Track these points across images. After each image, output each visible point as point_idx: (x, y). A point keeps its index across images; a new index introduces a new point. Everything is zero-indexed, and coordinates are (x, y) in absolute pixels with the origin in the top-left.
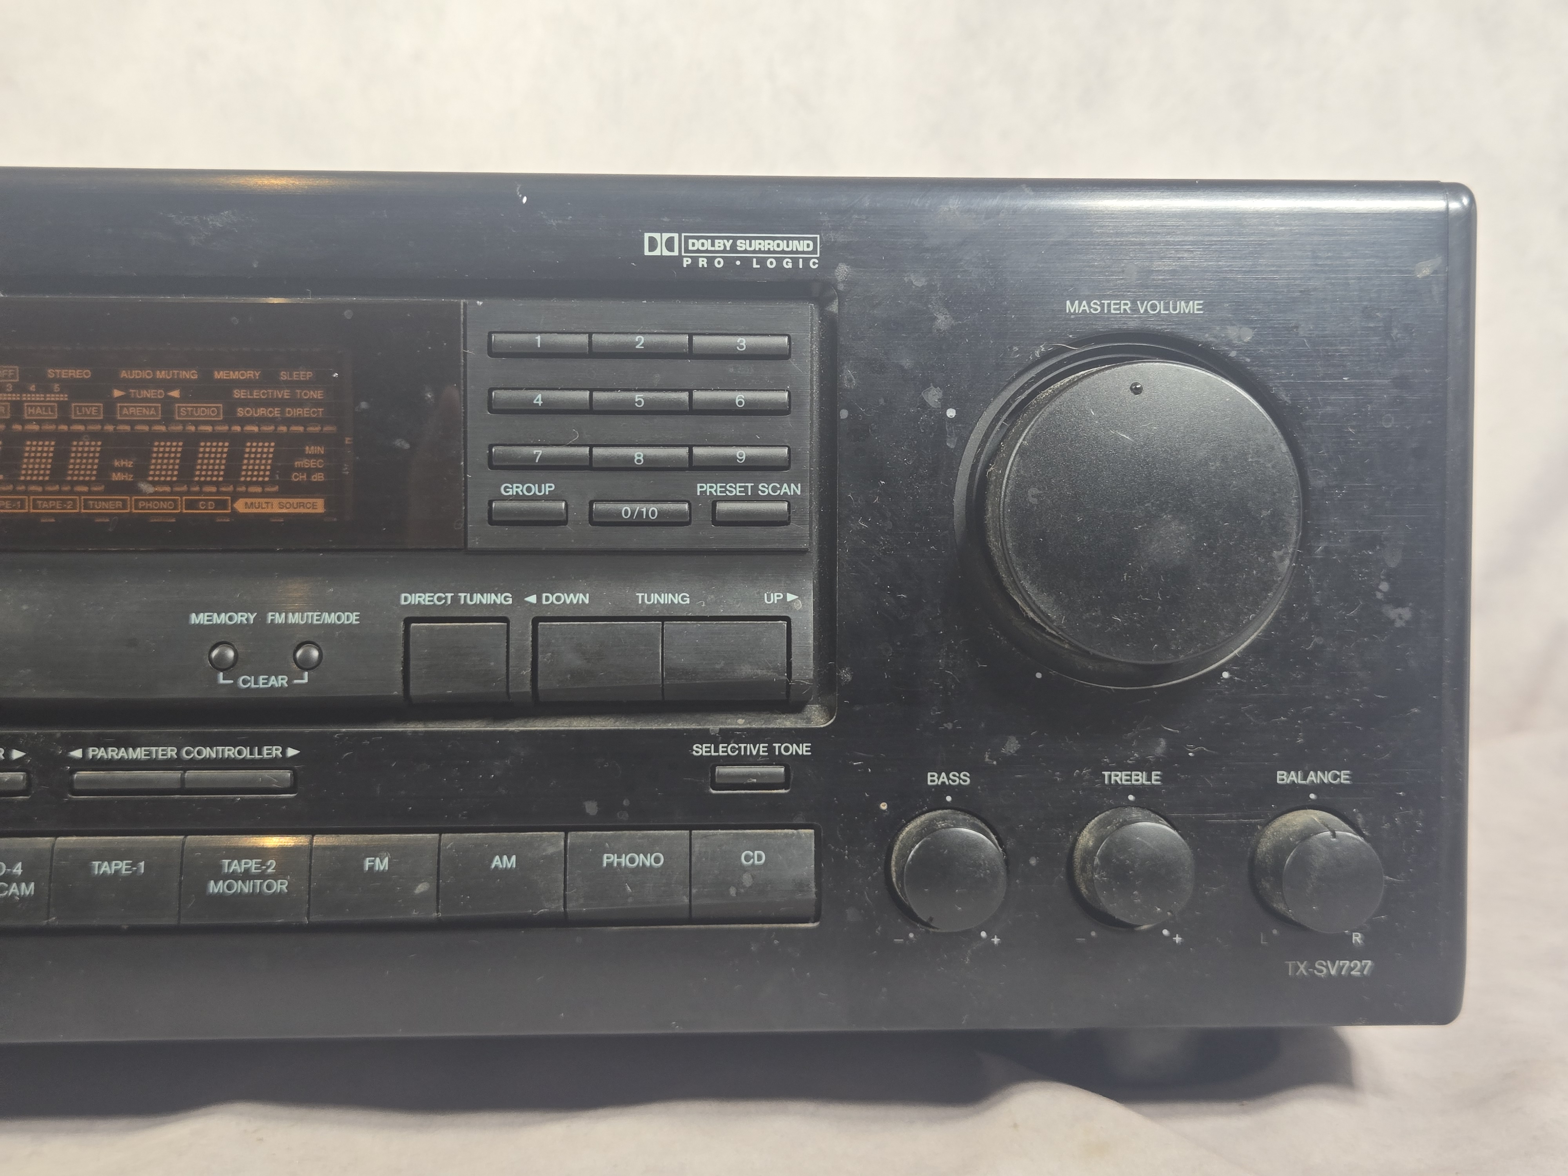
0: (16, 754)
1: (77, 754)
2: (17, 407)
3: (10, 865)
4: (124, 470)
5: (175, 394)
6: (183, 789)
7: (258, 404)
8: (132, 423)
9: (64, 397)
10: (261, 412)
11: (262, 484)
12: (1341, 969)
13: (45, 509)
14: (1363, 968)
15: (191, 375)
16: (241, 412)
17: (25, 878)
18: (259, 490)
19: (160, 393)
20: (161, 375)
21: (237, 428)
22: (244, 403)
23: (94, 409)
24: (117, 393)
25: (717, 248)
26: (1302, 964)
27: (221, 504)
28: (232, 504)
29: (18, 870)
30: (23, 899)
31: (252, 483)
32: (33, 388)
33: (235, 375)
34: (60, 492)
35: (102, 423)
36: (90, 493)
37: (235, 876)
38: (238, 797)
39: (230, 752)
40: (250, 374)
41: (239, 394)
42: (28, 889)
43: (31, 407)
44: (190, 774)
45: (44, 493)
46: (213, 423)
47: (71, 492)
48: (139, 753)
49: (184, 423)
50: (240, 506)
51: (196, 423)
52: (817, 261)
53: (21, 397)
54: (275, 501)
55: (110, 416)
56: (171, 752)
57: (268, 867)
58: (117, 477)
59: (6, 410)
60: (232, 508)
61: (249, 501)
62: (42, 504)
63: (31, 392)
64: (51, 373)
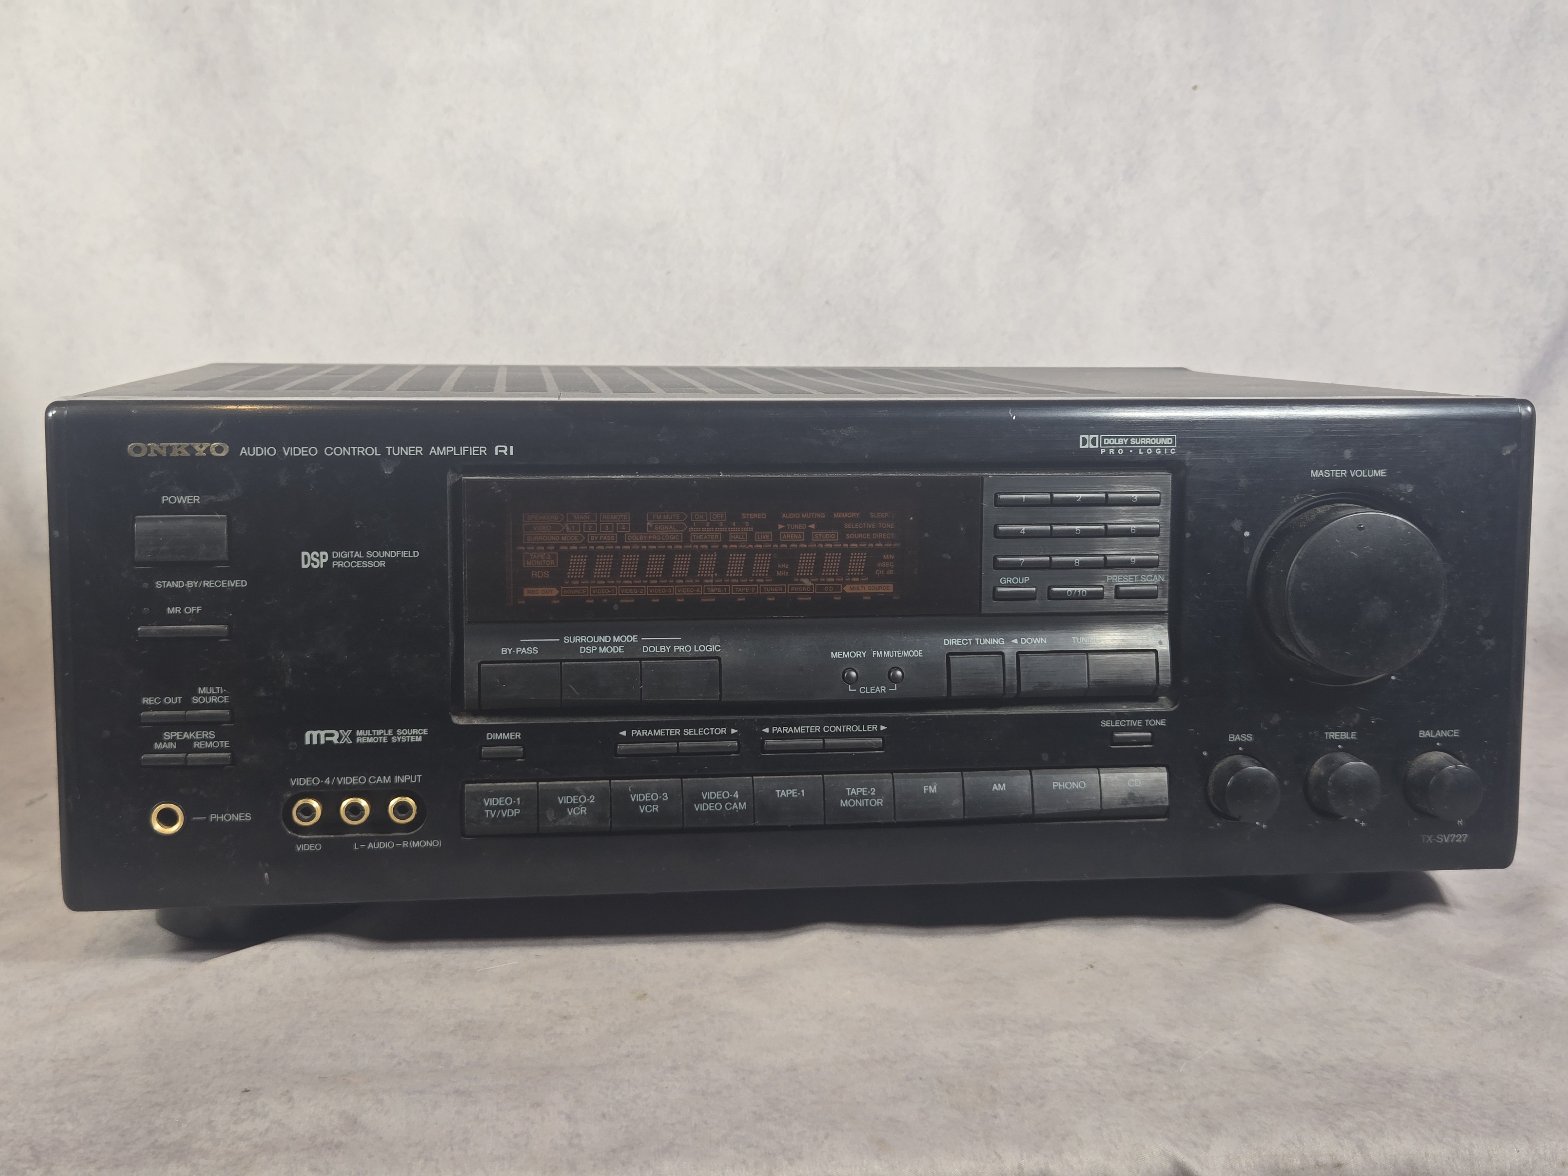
0: (733, 731)
1: (766, 730)
2: (725, 535)
3: (732, 793)
4: (783, 569)
5: (813, 526)
6: (824, 748)
7: (858, 531)
8: (789, 543)
9: (751, 529)
10: (860, 536)
11: (859, 577)
12: (1451, 838)
13: (740, 592)
14: (1463, 838)
15: (822, 515)
16: (848, 536)
17: (741, 800)
18: (857, 579)
19: (804, 527)
20: (804, 516)
21: (846, 545)
22: (851, 531)
23: (767, 536)
24: (780, 527)
25: (1119, 443)
26: (1429, 836)
27: (836, 588)
28: (843, 588)
29: (736, 795)
30: (740, 811)
31: (854, 576)
32: (734, 524)
33: (845, 515)
34: (748, 583)
35: (772, 543)
36: (765, 583)
37: (854, 797)
38: (854, 753)
39: (849, 728)
40: (854, 515)
41: (848, 526)
42: (743, 806)
43: (733, 535)
44: (828, 741)
45: (740, 583)
46: (832, 543)
47: (755, 582)
48: (800, 730)
49: (817, 543)
50: (847, 589)
51: (823, 543)
52: (1174, 450)
53: (728, 530)
54: (866, 586)
55: (776, 540)
56: (818, 729)
57: (871, 792)
58: (780, 573)
59: (719, 537)
60: (843, 590)
61: (852, 586)
62: (738, 589)
63: (733, 527)
64: (744, 516)
